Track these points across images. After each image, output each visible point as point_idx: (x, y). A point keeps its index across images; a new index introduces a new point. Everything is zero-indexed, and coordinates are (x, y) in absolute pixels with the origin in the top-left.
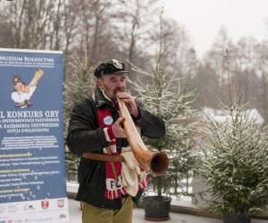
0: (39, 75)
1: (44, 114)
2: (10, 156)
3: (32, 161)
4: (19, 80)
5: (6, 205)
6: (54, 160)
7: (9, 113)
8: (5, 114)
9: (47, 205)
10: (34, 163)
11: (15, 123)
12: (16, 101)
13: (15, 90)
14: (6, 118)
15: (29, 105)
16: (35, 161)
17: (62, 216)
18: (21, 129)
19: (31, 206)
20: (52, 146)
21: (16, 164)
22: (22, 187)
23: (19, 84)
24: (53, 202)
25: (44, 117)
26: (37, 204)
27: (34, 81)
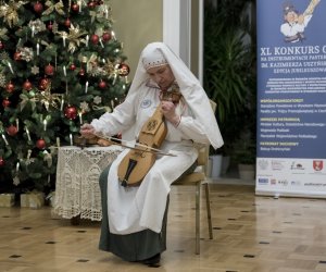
1: (321, 49)
2: (276, 101)
3: (303, 108)
5: (269, 160)
8: (272, 51)
9: (321, 166)
10: (306, 111)
11: (284, 62)
12: (286, 34)
13: (286, 21)
14: (273, 55)
15: (302, 39)
16: (308, 109)
18: (290, 68)
19: (299, 166)
21: (283, 111)
25: (321, 53)
26: (308, 163)
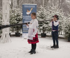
0: (32, 9)
4: (28, 10)
7: (26, 16)
23: (28, 11)
27: (31, 10)
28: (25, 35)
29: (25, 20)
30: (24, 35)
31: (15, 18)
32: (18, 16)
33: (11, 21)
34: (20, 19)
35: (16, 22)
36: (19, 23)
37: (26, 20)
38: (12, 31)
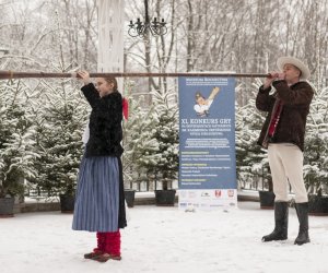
0: (215, 91)
1: (219, 121)
2: (191, 153)
3: (209, 158)
4: (201, 95)
5: (187, 191)
6: (227, 158)
7: (192, 120)
8: (189, 121)
9: (220, 194)
11: (197, 128)
13: (197, 103)
14: (189, 124)
15: (207, 114)
16: (211, 158)
17: (232, 204)
18: (200, 132)
19: (206, 194)
20: (224, 146)
21: (196, 159)
22: (199, 178)
23: (200, 99)
24: (225, 192)
25: (219, 123)
26: (211, 192)
27: (212, 96)
28: (187, 195)
29: (188, 135)
30: (184, 196)
31: (154, 131)
32: (164, 121)
33: (136, 141)
34: (172, 134)
35: (156, 144)
36: (169, 149)
37: (194, 137)
38: (142, 184)
